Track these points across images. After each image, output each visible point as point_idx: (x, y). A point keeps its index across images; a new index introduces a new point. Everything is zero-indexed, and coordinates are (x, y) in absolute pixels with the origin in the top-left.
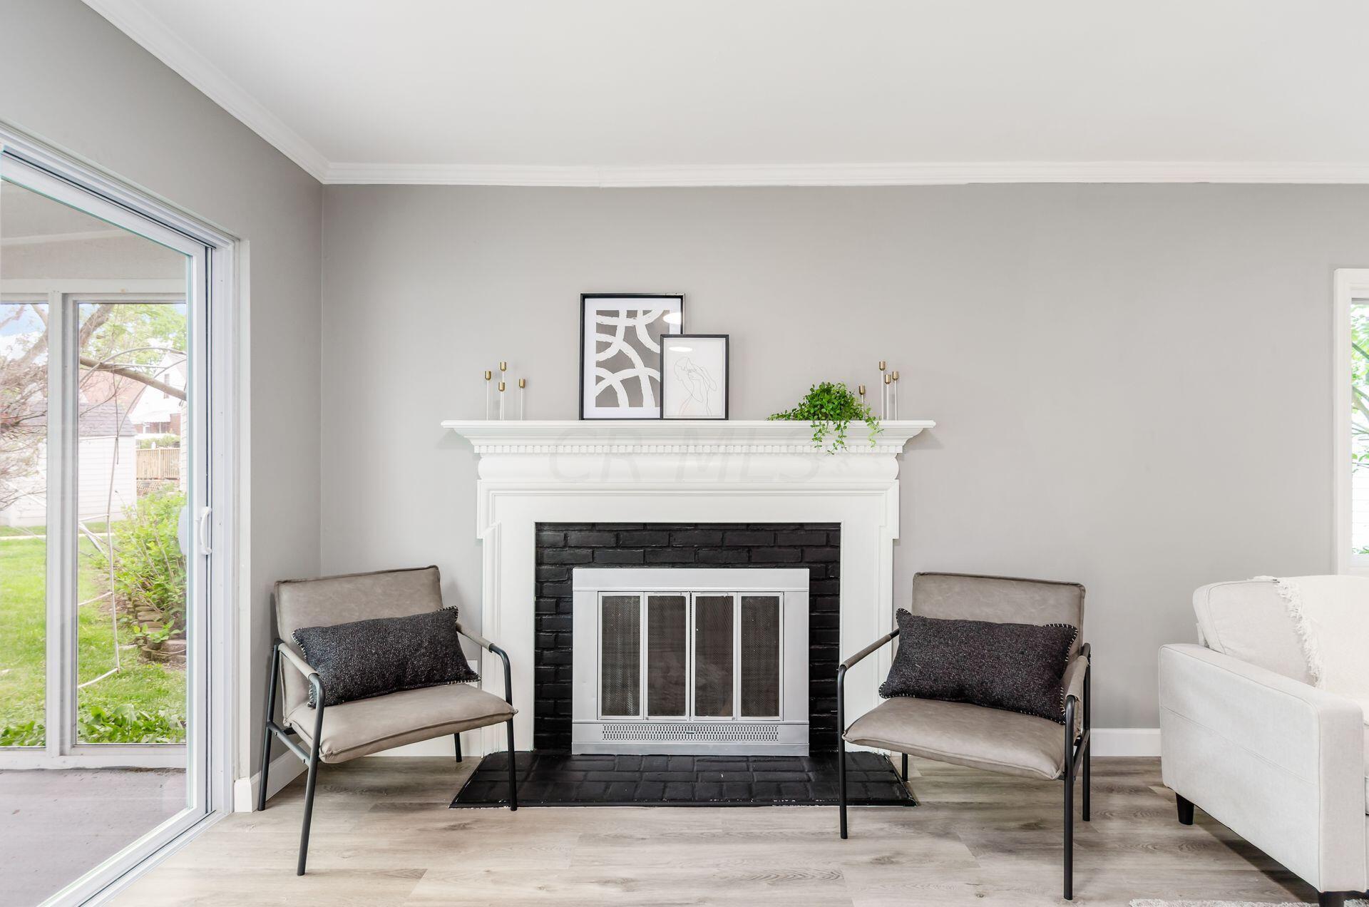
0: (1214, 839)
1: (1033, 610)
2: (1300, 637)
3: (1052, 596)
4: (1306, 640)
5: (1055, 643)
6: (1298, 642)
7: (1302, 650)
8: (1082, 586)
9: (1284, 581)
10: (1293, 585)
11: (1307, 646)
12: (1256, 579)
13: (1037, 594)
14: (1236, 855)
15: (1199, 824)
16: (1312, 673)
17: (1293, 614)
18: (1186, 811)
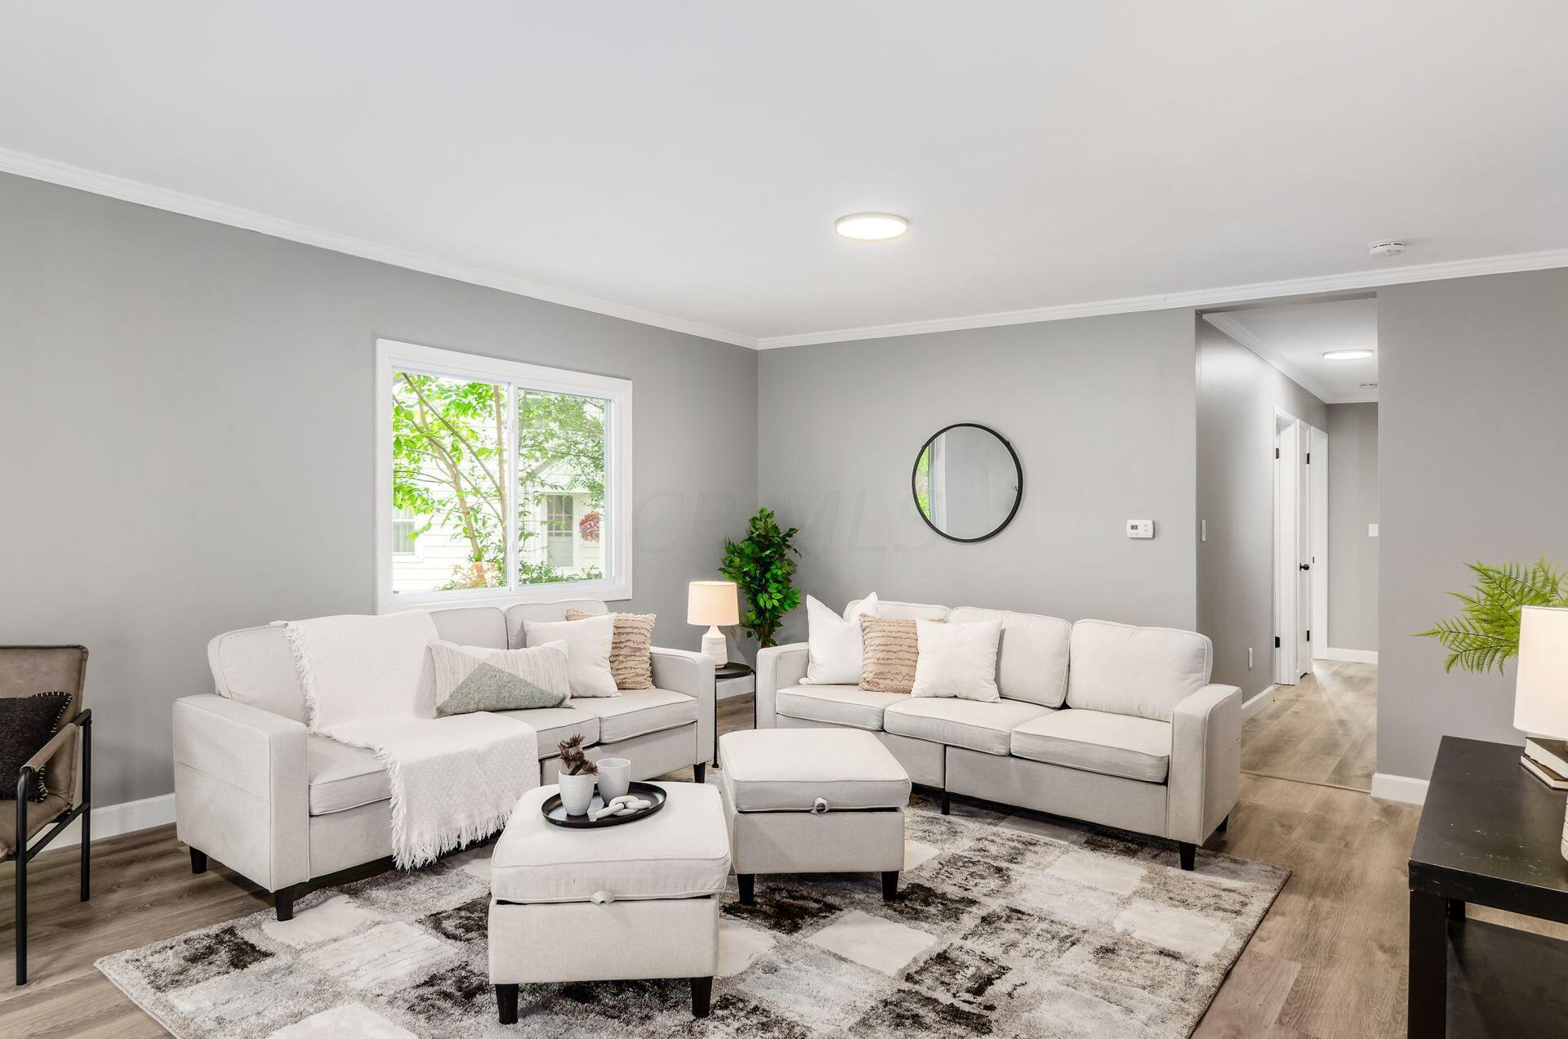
0: (221, 879)
1: (20, 681)
2: (300, 674)
3: (43, 662)
4: (304, 677)
5: (38, 715)
6: (298, 679)
7: (301, 686)
8: (83, 648)
9: (292, 624)
10: (300, 629)
11: (305, 681)
12: (273, 623)
13: (27, 662)
14: (235, 887)
15: (211, 869)
16: (307, 704)
17: (296, 654)
18: (200, 861)
